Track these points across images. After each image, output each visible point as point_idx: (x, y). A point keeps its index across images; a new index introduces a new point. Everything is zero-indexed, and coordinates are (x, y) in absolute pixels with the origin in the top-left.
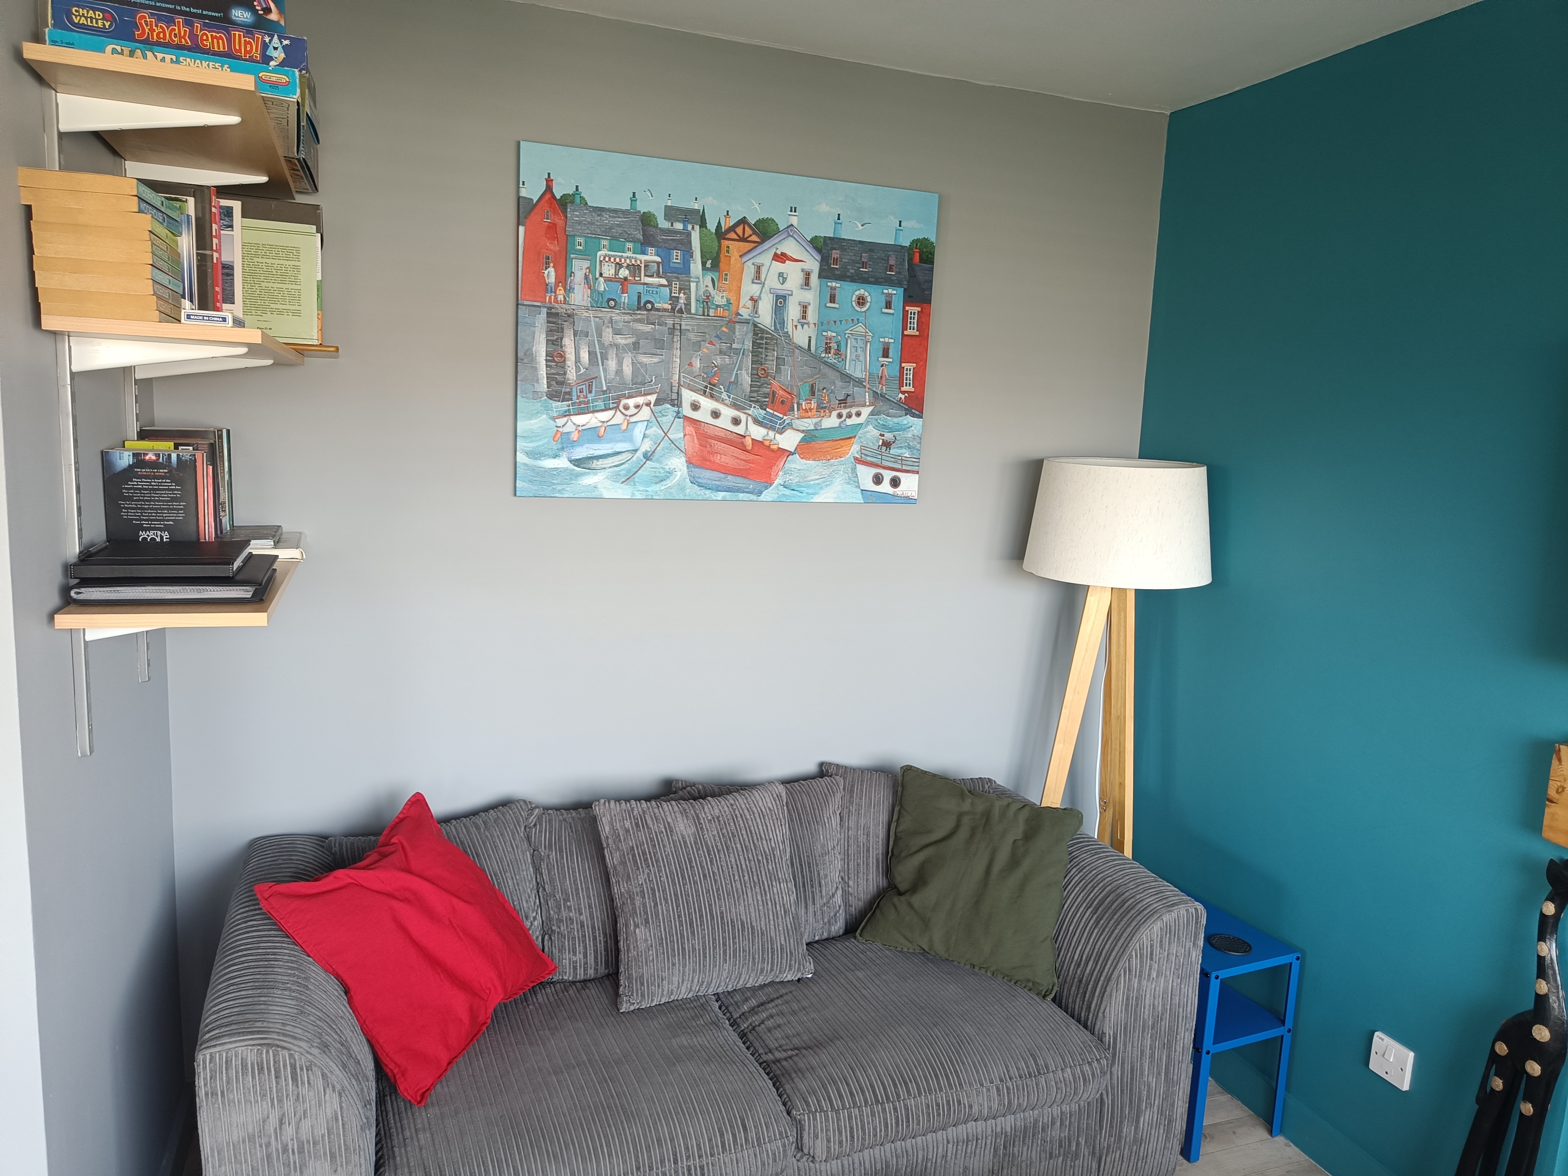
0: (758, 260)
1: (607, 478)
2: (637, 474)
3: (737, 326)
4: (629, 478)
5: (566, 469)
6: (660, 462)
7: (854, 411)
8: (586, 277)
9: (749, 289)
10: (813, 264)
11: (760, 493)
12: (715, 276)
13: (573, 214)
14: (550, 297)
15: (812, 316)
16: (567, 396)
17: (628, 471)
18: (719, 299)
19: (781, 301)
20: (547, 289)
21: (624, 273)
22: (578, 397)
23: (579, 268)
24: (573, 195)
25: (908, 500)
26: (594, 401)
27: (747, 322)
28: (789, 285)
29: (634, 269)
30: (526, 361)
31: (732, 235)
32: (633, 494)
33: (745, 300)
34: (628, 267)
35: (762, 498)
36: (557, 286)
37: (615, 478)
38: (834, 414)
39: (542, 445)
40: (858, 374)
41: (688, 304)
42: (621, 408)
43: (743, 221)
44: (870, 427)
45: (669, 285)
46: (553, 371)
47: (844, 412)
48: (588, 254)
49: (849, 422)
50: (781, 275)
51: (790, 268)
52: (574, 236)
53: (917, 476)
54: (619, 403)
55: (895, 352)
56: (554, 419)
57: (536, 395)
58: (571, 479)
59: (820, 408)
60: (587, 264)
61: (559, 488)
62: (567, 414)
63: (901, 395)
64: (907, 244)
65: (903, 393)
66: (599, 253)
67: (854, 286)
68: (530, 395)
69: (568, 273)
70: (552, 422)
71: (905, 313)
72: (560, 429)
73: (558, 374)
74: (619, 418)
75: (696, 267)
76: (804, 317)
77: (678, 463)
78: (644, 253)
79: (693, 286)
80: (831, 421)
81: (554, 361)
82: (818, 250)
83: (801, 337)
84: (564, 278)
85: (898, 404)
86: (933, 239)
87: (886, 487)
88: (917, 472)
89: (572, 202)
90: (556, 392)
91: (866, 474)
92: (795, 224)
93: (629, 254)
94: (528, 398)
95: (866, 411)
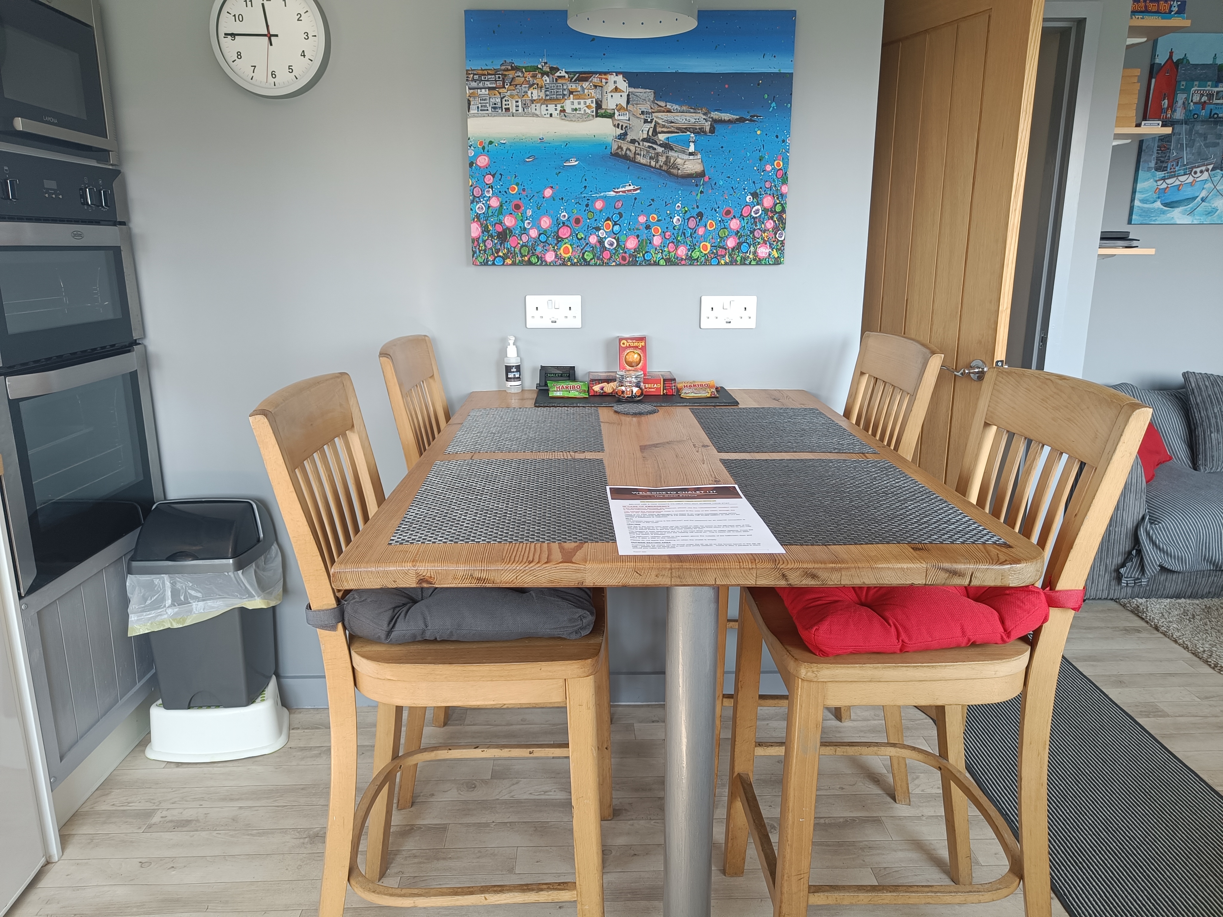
1: (1180, 212)
2: (1196, 210)
4: (1191, 212)
5: (1158, 208)
6: (1209, 203)
8: (1184, 103)
13: (1181, 70)
14: (1164, 116)
16: (1165, 169)
17: (1192, 208)
20: (1162, 111)
21: (1204, 99)
22: (1170, 169)
23: (1181, 98)
24: (1183, 59)
26: (1179, 170)
29: (1210, 96)
32: (1193, 221)
34: (1207, 96)
36: (1167, 109)
37: (1183, 213)
42: (1193, 173)
46: (1160, 156)
48: (1187, 90)
52: (1180, 81)
54: (1191, 171)
56: (1156, 181)
60: (1185, 96)
61: (1154, 218)
62: (1164, 179)
66: (1193, 89)
68: (1146, 169)
69: (1175, 102)
70: (1155, 184)
72: (1159, 187)
74: (1191, 179)
78: (1217, 86)
81: (1161, 150)
84: (1171, 106)
89: (1182, 63)
93: (1209, 88)
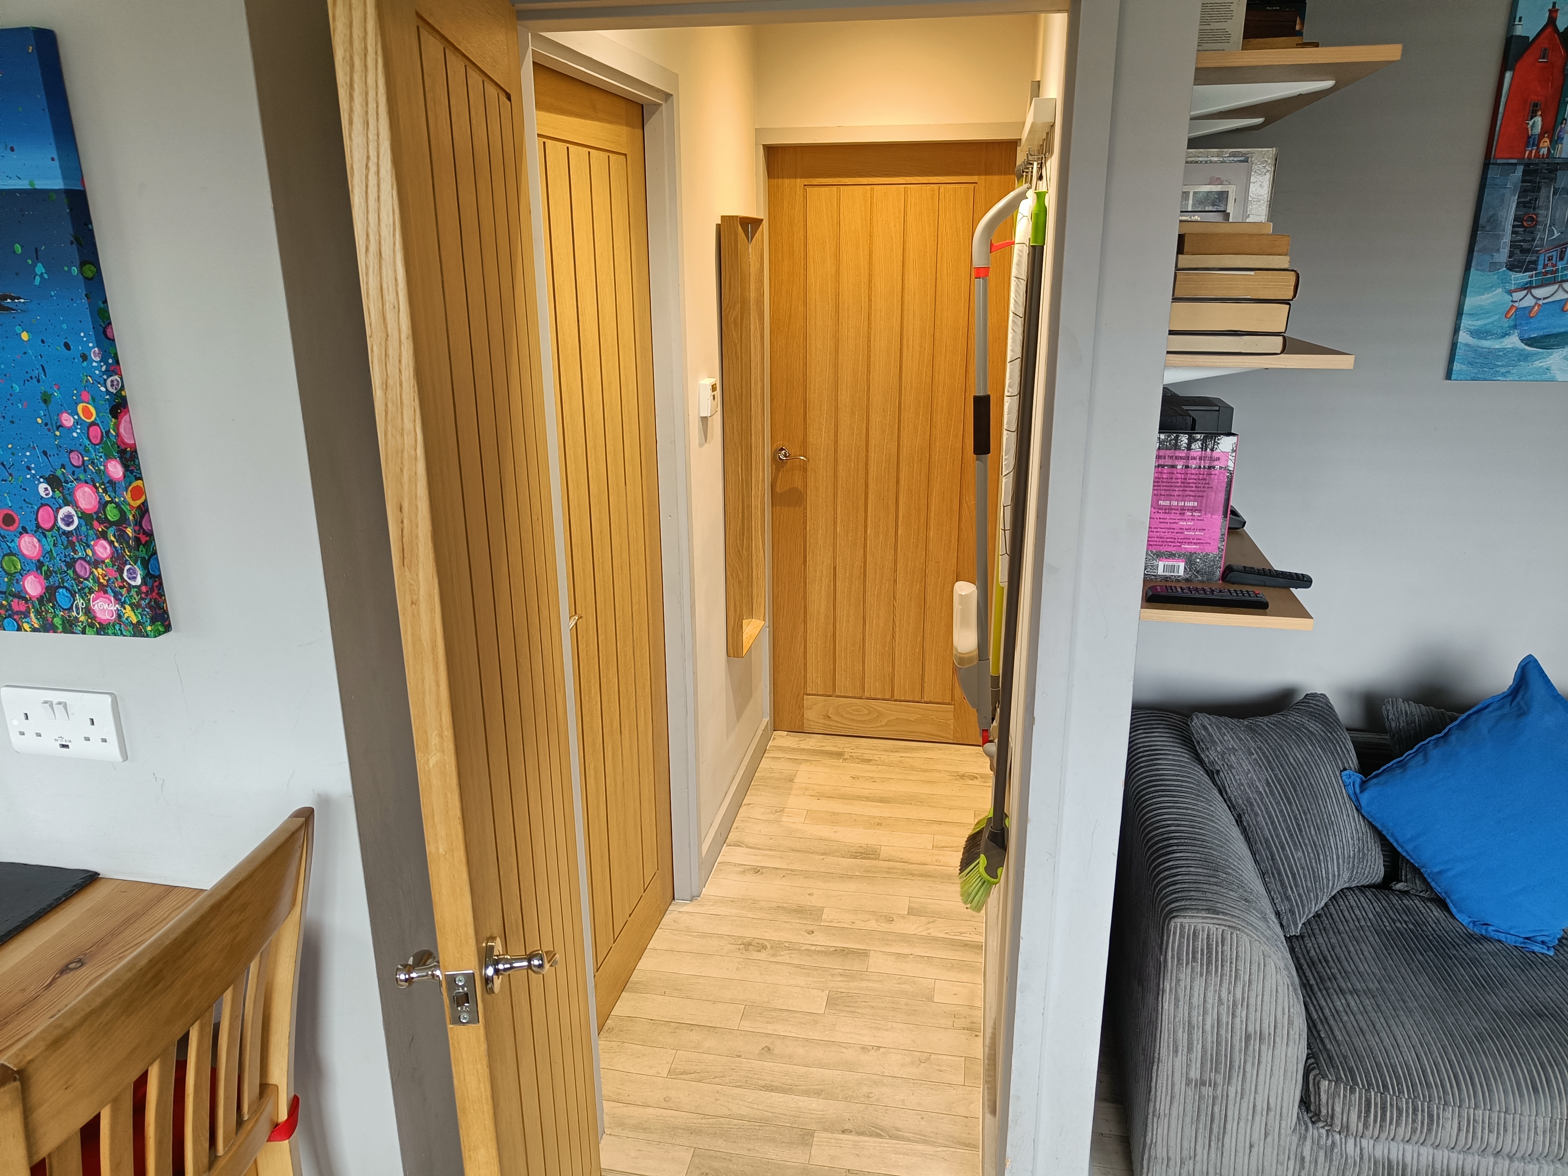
14: (1531, 152)
16: (1532, 266)
20: (1528, 142)
22: (1545, 266)
30: (1488, 228)
36: (1541, 136)
39: (1492, 323)
46: (1519, 238)
56: (1510, 293)
57: (1494, 266)
58: (1519, 360)
62: (1528, 287)
68: (1486, 267)
69: (1560, 119)
72: (1516, 304)
73: (1524, 241)
81: (1522, 226)
84: (1552, 127)
90: (1519, 261)
94: (1483, 271)
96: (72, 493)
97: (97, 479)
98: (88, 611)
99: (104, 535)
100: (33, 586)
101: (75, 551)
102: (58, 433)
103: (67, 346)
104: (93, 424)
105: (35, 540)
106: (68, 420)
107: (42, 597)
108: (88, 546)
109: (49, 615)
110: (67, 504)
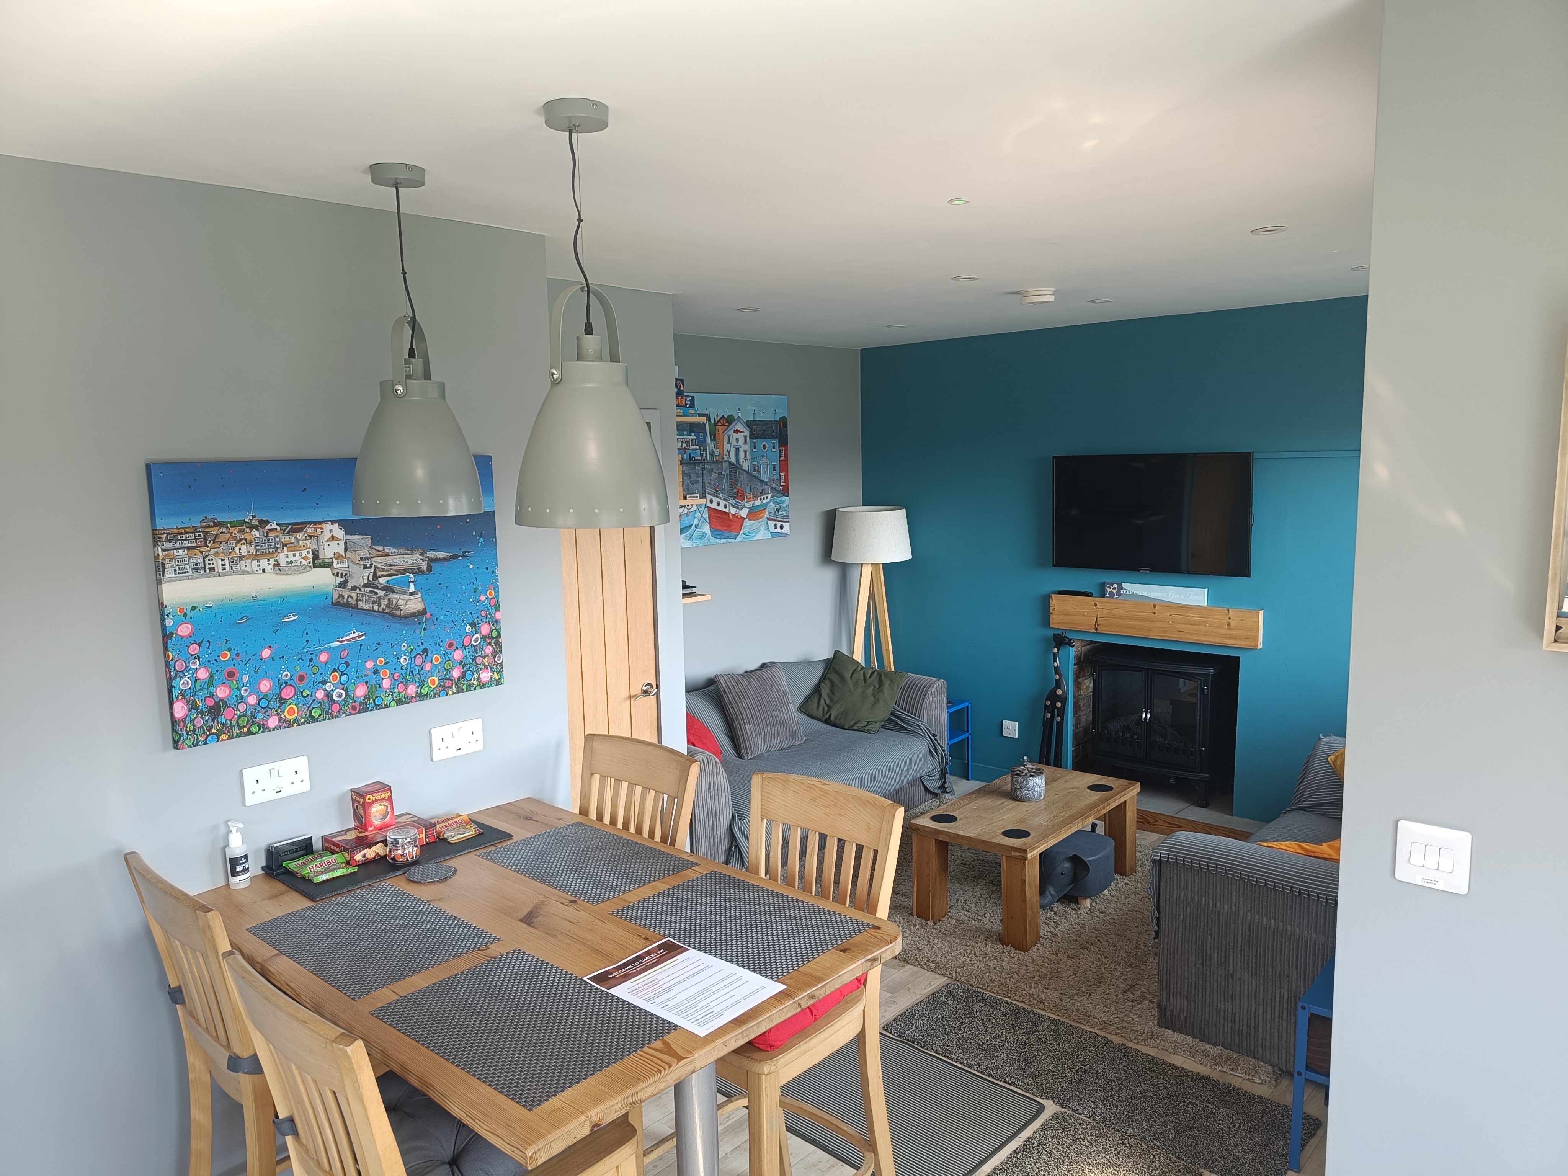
0: (728, 434)
3: (724, 464)
4: (690, 538)
6: (700, 529)
7: (765, 496)
9: (727, 447)
10: (747, 433)
11: (735, 539)
12: (715, 443)
15: (749, 457)
17: (690, 534)
18: (717, 453)
19: (737, 449)
21: (684, 445)
25: (787, 535)
27: (726, 461)
28: (739, 444)
29: (687, 443)
31: (720, 424)
33: (725, 451)
35: (736, 540)
38: (759, 498)
40: (766, 480)
41: (706, 456)
43: (723, 417)
44: (771, 503)
45: (700, 449)
47: (762, 497)
49: (764, 502)
50: (737, 439)
51: (740, 436)
53: (789, 523)
55: (777, 468)
59: (754, 496)
63: (781, 488)
64: (778, 420)
65: (781, 486)
67: (762, 440)
71: (780, 450)
75: (708, 440)
76: (746, 457)
77: (707, 528)
78: (690, 435)
79: (708, 447)
80: (758, 502)
82: (748, 426)
83: (745, 465)
85: (779, 492)
86: (786, 416)
87: (778, 530)
88: (788, 522)
91: (771, 524)
92: (740, 416)
93: (685, 437)
95: (769, 496)
96: (480, 628)
97: (491, 621)
98: (479, 678)
99: (490, 644)
100: (456, 673)
101: (477, 653)
102: (478, 604)
103: (487, 569)
104: (493, 598)
105: (461, 652)
106: (483, 598)
107: (459, 677)
108: (483, 650)
109: (461, 685)
110: (477, 633)
